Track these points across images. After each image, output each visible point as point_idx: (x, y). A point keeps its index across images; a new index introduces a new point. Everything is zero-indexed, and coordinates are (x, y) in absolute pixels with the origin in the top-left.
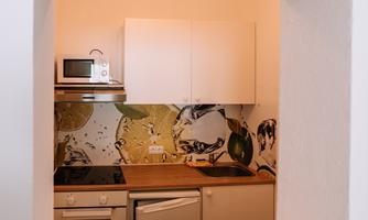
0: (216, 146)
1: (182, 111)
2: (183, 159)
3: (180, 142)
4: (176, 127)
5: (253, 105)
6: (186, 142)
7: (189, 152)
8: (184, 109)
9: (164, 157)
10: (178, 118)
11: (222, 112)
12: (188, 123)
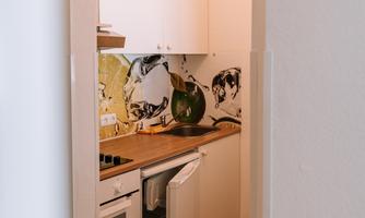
0: (162, 107)
1: (132, 66)
2: (135, 128)
3: (132, 106)
4: (127, 87)
5: (205, 55)
6: (137, 106)
7: (140, 118)
8: (134, 62)
9: (117, 129)
10: (129, 75)
11: (166, 65)
12: (138, 80)
